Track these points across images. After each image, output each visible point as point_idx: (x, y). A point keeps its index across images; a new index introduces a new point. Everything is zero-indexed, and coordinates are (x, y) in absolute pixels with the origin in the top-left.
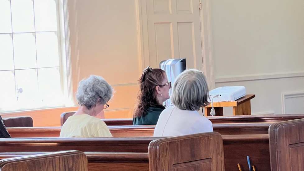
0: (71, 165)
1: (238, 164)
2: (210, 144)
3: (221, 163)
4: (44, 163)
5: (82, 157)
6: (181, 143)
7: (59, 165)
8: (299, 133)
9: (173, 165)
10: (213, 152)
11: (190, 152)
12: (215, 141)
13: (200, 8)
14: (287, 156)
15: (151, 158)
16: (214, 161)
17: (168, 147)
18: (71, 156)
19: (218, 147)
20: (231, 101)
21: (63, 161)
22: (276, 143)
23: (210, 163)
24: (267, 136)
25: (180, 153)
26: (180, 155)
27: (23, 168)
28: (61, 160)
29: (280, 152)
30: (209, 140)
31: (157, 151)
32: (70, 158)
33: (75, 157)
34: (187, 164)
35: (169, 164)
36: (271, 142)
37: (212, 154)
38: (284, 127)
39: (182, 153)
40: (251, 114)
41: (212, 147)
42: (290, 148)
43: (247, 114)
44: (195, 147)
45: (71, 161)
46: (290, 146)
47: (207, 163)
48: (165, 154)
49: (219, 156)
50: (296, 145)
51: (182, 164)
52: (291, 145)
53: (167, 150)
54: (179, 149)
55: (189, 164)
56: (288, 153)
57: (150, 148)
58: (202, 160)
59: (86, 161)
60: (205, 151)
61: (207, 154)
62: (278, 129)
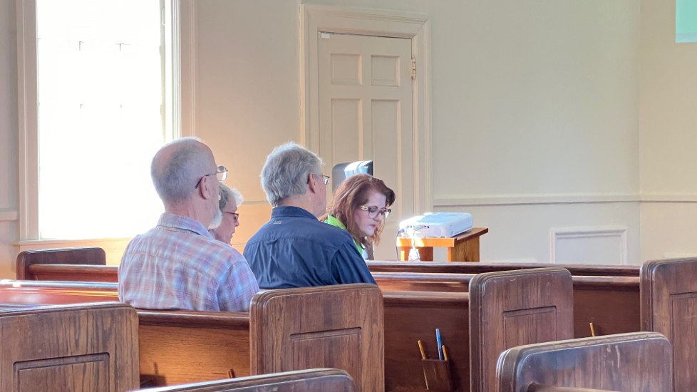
0: (107, 326)
1: (419, 342)
2: (359, 305)
3: (379, 338)
4: (59, 322)
5: (128, 315)
6: (307, 299)
7: (87, 326)
8: (523, 292)
9: (292, 335)
10: (365, 318)
11: (322, 315)
12: (368, 300)
13: (412, 78)
14: (499, 332)
15: (253, 322)
16: (366, 332)
17: (284, 305)
18: (110, 311)
19: (375, 309)
20: (446, 237)
21: (93, 318)
22: (480, 308)
23: (358, 335)
24: (466, 295)
25: (304, 316)
26: (304, 319)
28: (90, 316)
29: (487, 323)
30: (358, 298)
31: (264, 311)
32: (108, 315)
33: (116, 313)
34: (316, 335)
35: (283, 334)
36: (471, 306)
37: (362, 321)
38: (495, 281)
39: (307, 317)
40: (479, 261)
41: (362, 310)
42: (505, 318)
43: (473, 261)
44: (333, 307)
45: (109, 320)
46: (504, 314)
47: (354, 334)
48: (278, 316)
49: (375, 326)
50: (517, 313)
51: (307, 335)
52: (508, 314)
53: (281, 309)
54: (304, 310)
55: (321, 335)
56: (501, 326)
57: (253, 305)
58: (344, 332)
59: (136, 322)
60: (350, 315)
61: (353, 320)
62: (484, 285)
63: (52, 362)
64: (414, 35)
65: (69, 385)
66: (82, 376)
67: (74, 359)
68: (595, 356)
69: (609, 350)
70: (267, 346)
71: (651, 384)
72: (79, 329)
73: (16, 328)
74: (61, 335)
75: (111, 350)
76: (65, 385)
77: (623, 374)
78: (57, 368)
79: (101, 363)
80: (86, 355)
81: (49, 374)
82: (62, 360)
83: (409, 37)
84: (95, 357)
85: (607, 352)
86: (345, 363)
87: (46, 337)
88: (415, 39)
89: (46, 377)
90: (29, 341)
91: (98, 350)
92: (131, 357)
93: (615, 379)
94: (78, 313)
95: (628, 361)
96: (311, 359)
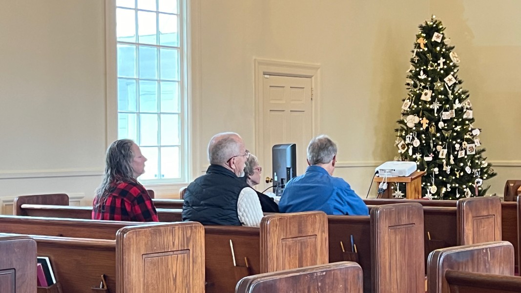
0: (189, 235)
1: (341, 242)
2: (316, 222)
3: (326, 240)
4: (164, 232)
6: (290, 219)
7: (178, 233)
8: (398, 216)
9: (282, 239)
10: (319, 230)
11: (297, 228)
12: (320, 220)
13: (312, 99)
14: (386, 238)
15: (262, 232)
16: (319, 237)
17: (278, 223)
19: (324, 224)
21: (182, 230)
23: (315, 239)
25: (288, 229)
26: (288, 231)
27: (145, 235)
28: (180, 229)
29: (380, 233)
30: (315, 219)
31: (268, 226)
32: (189, 228)
33: (193, 228)
34: (294, 239)
35: (278, 238)
36: (371, 223)
37: (317, 231)
38: (384, 210)
39: (290, 230)
41: (317, 225)
42: (389, 230)
44: (303, 224)
45: (190, 231)
46: (389, 227)
47: (313, 239)
48: (275, 228)
49: (323, 234)
50: (395, 227)
51: (291, 239)
52: (391, 228)
53: (276, 225)
54: (288, 226)
55: (296, 239)
56: (387, 234)
58: (308, 237)
59: (203, 232)
60: (311, 228)
61: (313, 231)
62: (378, 212)
63: (161, 254)
64: (312, 76)
65: (170, 267)
66: (176, 262)
67: (172, 252)
68: (478, 254)
69: (484, 251)
70: (269, 245)
71: (505, 269)
72: (174, 236)
73: (143, 235)
74: (166, 240)
75: (191, 248)
76: (168, 267)
77: (491, 264)
78: (164, 257)
79: (186, 255)
80: (178, 250)
81: (159, 260)
82: (166, 253)
83: (310, 77)
84: (182, 251)
85: (483, 251)
86: (309, 254)
87: (158, 240)
88: (313, 78)
89: (158, 261)
90: (149, 242)
91: (184, 247)
92: (201, 252)
93: (487, 267)
94: (174, 228)
95: (493, 257)
96: (292, 252)
